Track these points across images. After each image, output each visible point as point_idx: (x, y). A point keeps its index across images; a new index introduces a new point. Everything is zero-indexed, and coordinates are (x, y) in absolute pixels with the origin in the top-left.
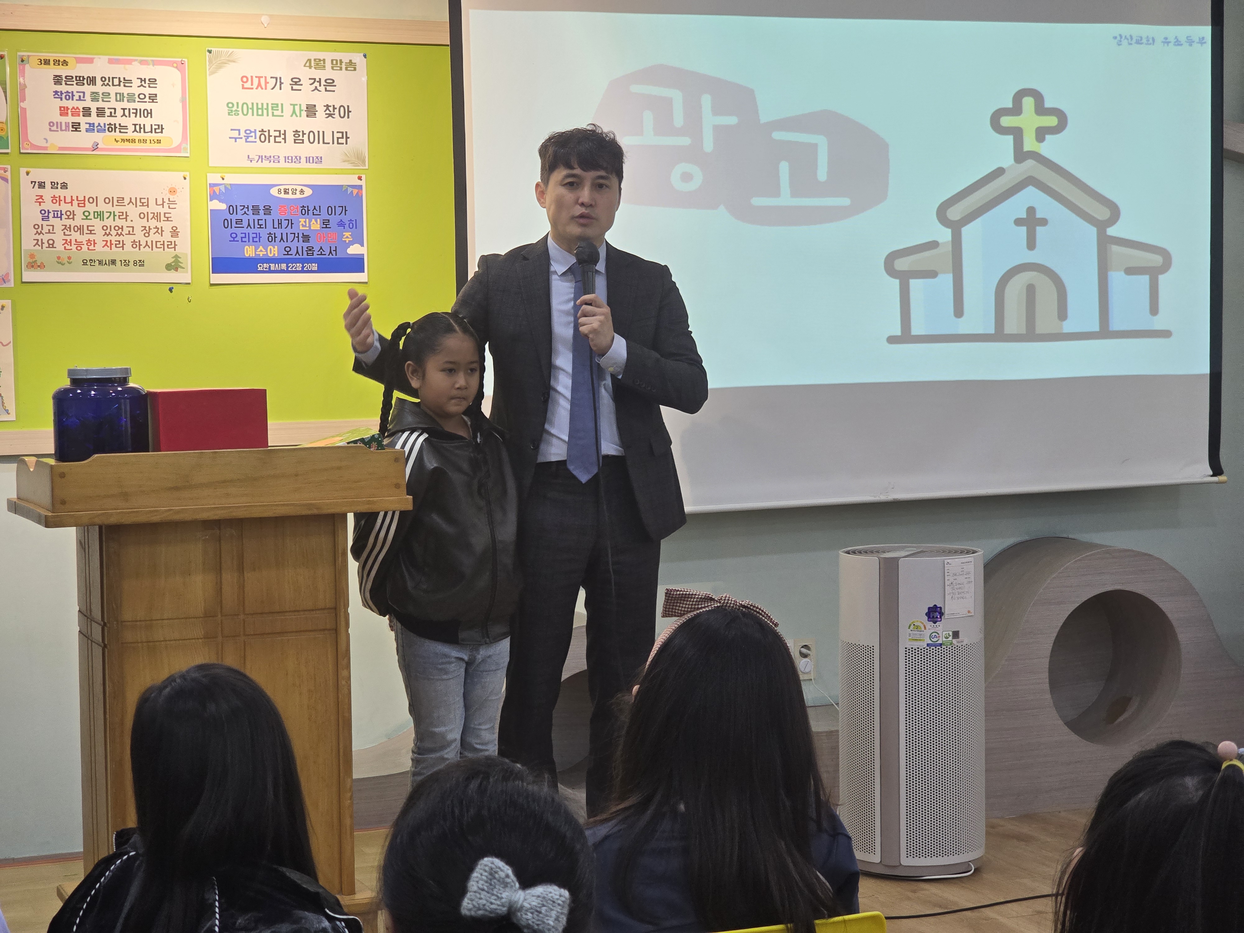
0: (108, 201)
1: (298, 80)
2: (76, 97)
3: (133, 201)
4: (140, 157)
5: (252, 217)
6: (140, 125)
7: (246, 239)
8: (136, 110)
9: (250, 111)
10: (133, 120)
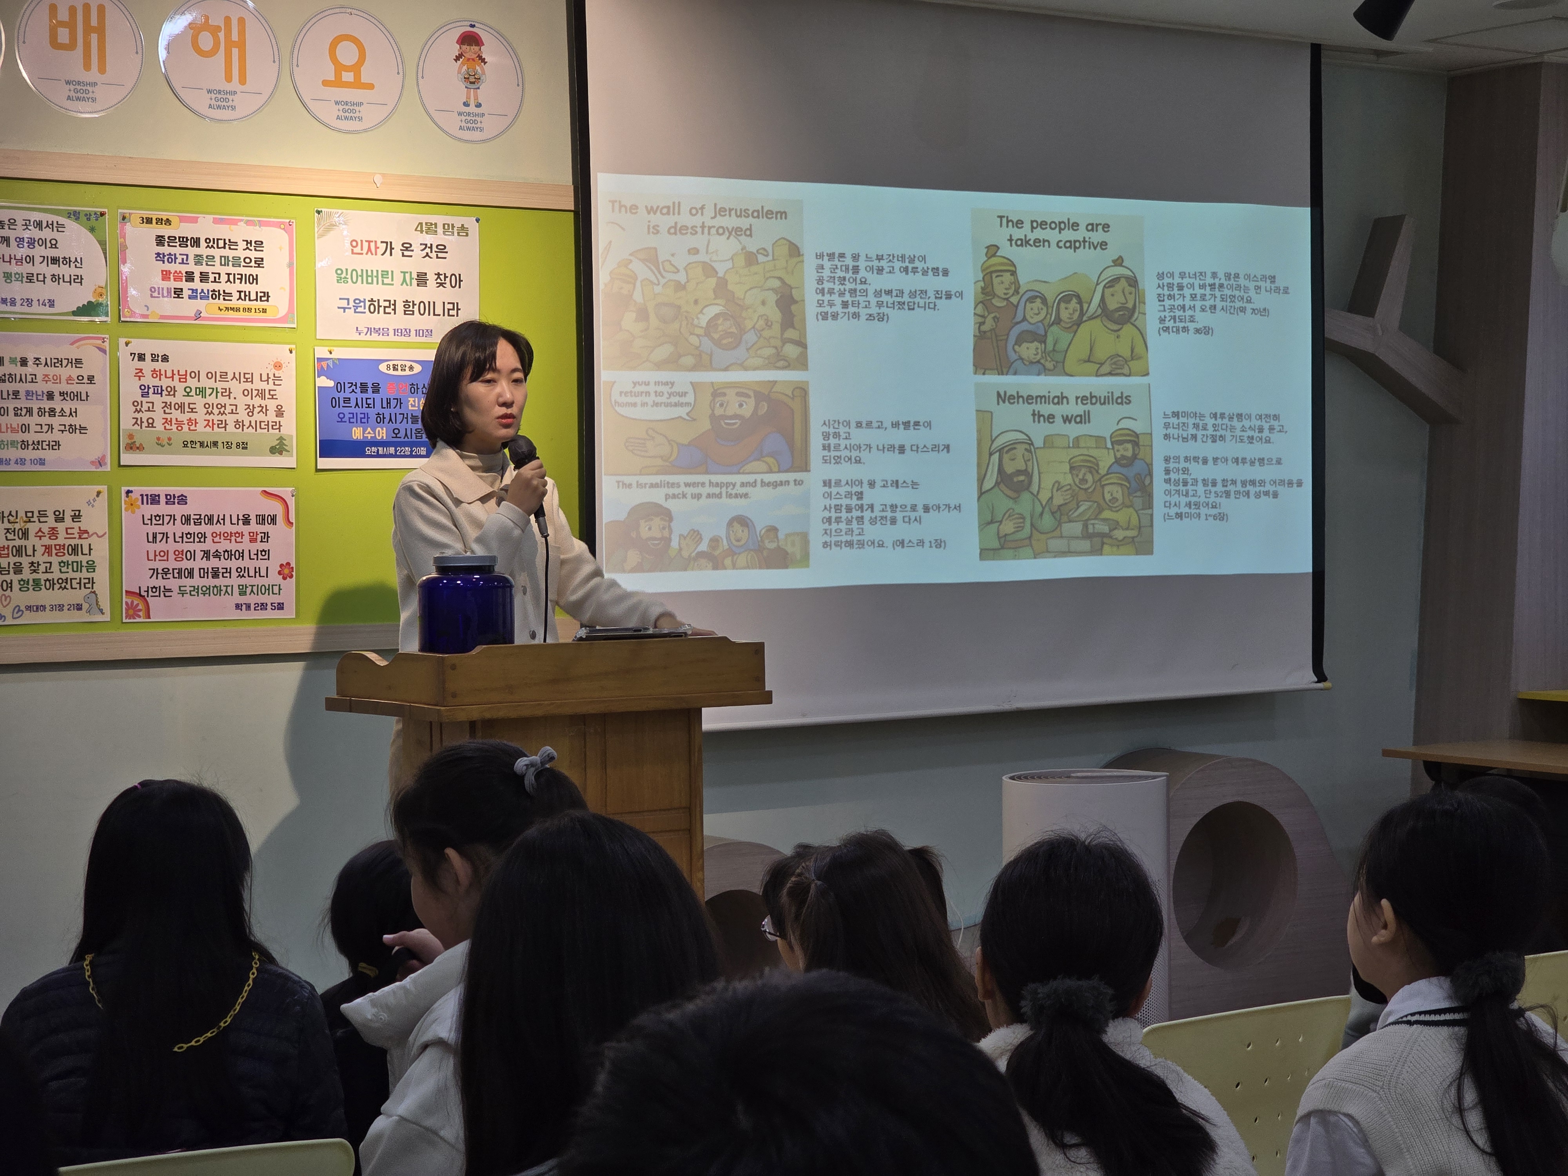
0: (210, 375)
1: (409, 246)
2: (179, 260)
3: (237, 376)
4: (244, 328)
5: (360, 395)
6: (245, 292)
7: (354, 420)
8: (242, 275)
9: (360, 278)
10: (238, 286)
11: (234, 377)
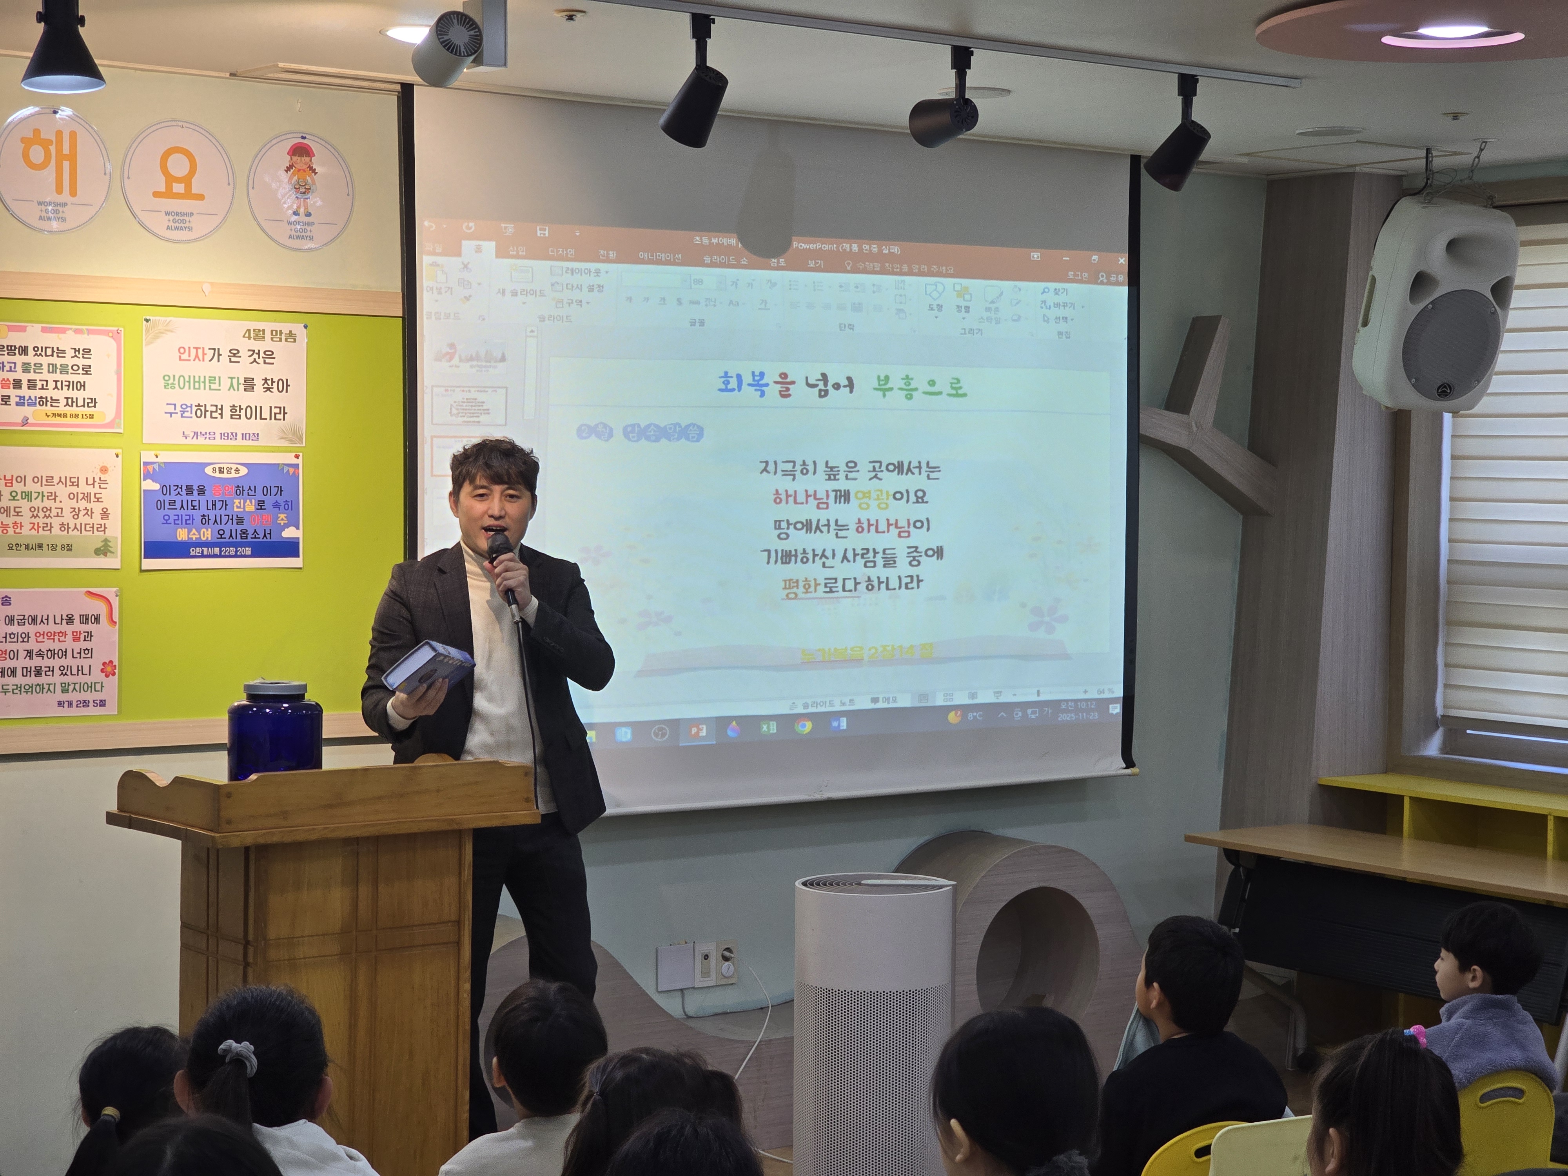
0: (36, 480)
1: (236, 352)
2: (7, 368)
3: (63, 480)
4: (71, 433)
5: (185, 498)
6: (72, 398)
7: (179, 522)
8: (69, 382)
9: (187, 384)
10: (66, 393)
11: (60, 481)
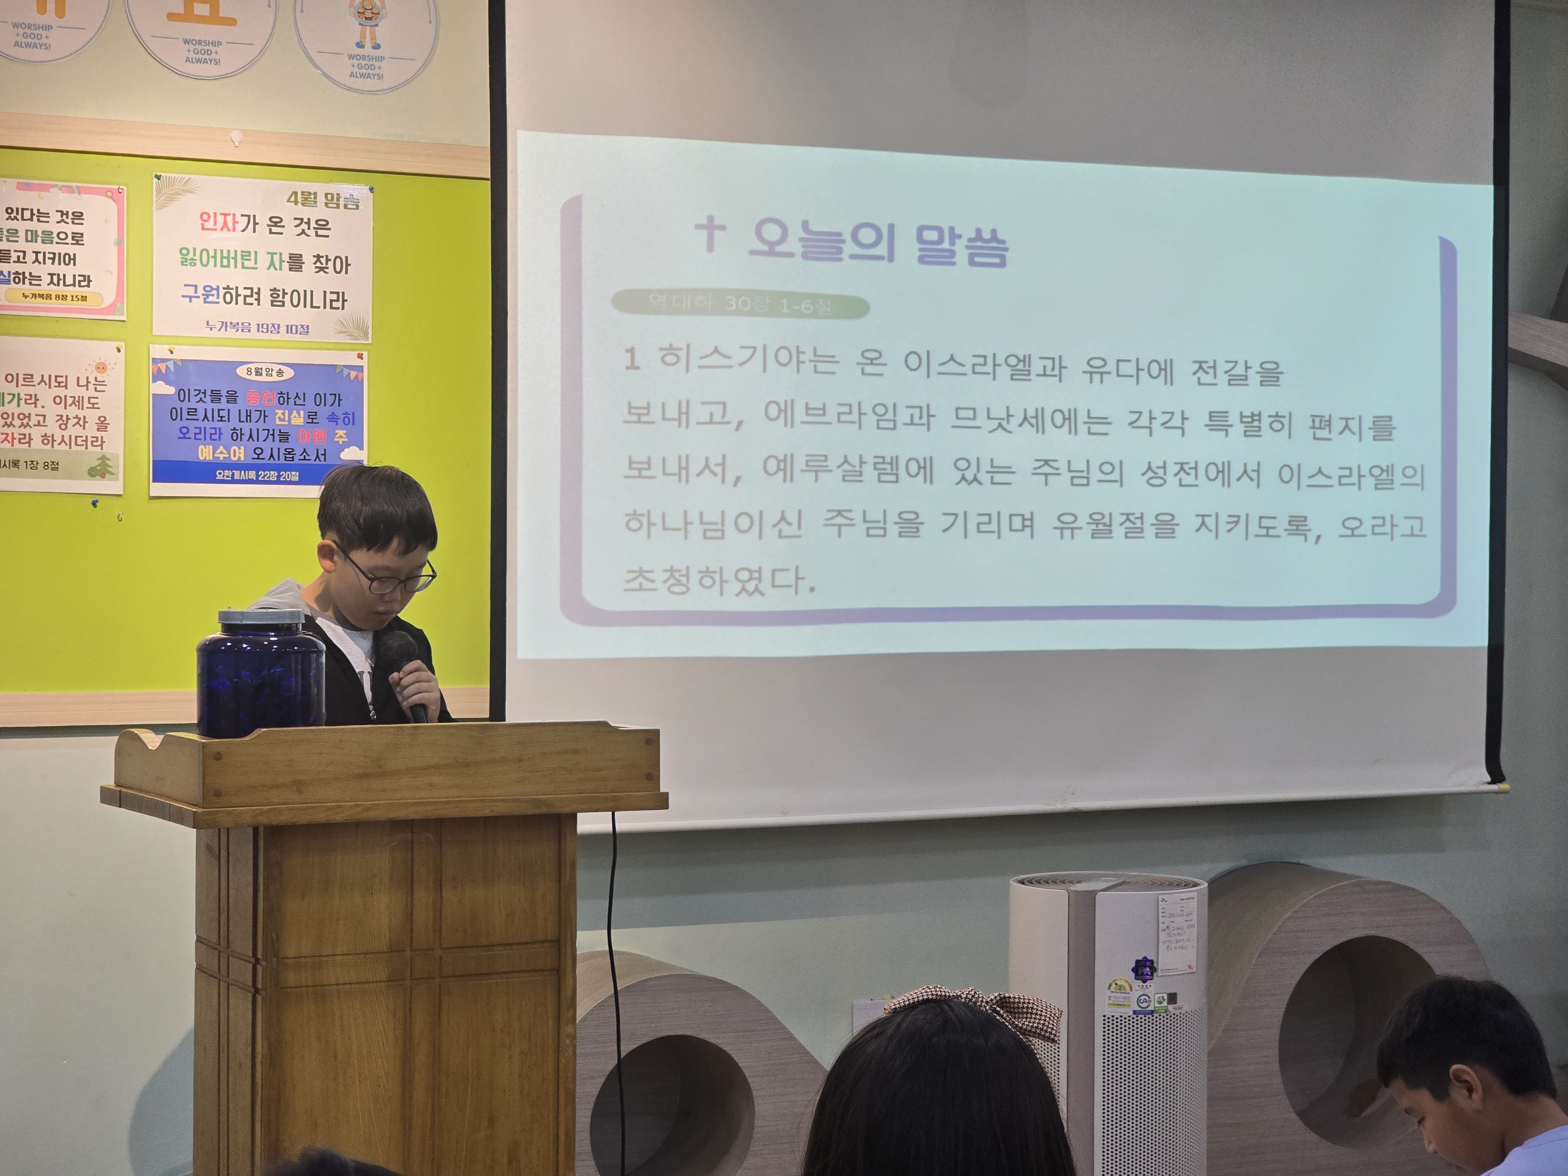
0: (10, 378)
1: (278, 220)
3: (46, 379)
4: (58, 319)
5: (209, 406)
6: (59, 275)
7: (202, 436)
8: (54, 254)
9: (212, 260)
10: (49, 267)
11: (42, 380)
